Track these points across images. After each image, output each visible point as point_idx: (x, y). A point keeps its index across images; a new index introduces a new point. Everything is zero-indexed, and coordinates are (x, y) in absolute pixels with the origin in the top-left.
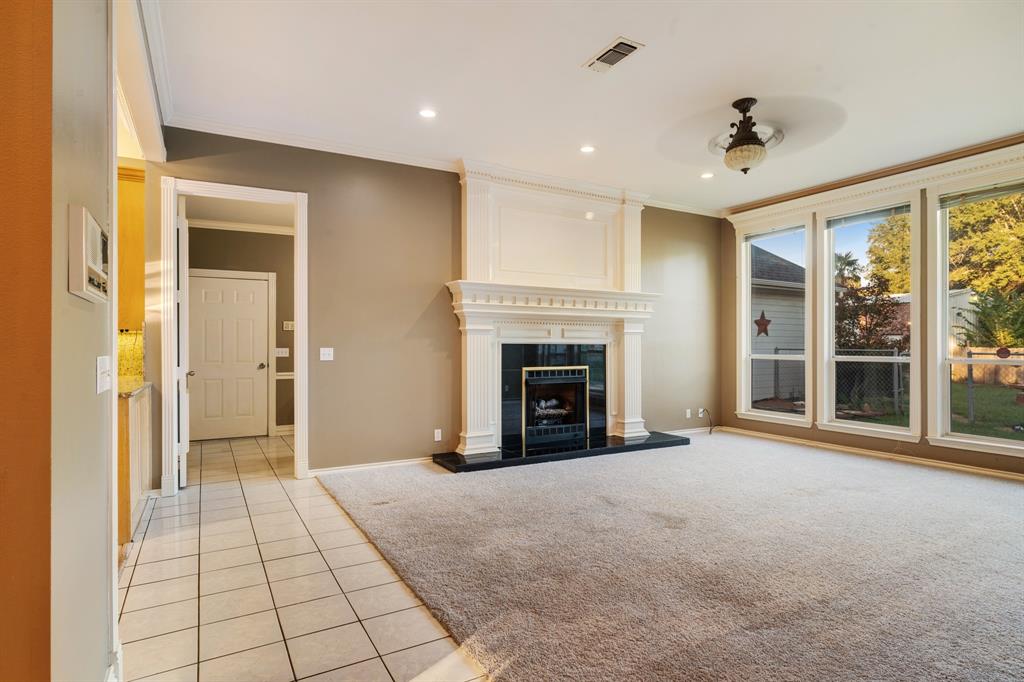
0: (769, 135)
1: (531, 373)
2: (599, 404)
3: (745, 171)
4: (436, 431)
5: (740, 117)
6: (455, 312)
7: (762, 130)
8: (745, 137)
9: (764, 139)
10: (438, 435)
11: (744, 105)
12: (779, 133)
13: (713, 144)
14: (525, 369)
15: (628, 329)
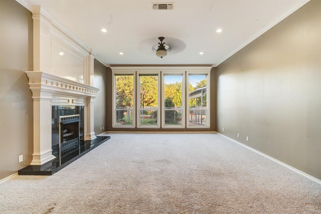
0: (168, 48)
1: (62, 119)
2: (82, 130)
3: (162, 57)
4: (20, 156)
5: (160, 42)
6: (30, 88)
7: (167, 47)
8: (162, 48)
9: (166, 49)
10: (21, 159)
11: (161, 39)
12: (170, 49)
13: (153, 49)
14: (61, 117)
15: (92, 100)
